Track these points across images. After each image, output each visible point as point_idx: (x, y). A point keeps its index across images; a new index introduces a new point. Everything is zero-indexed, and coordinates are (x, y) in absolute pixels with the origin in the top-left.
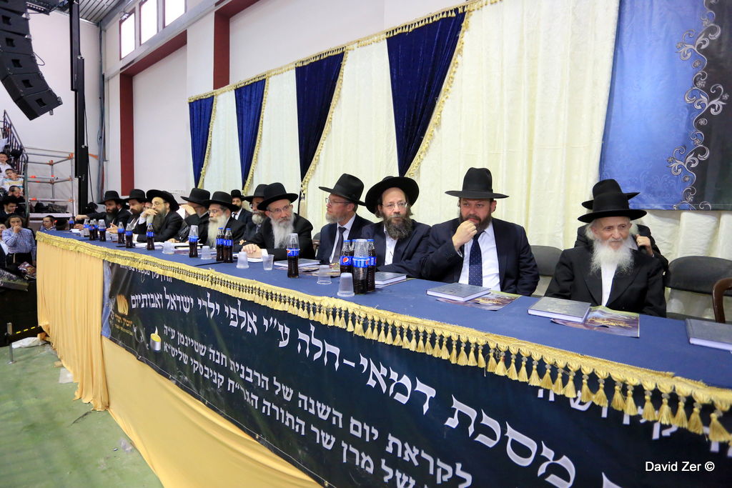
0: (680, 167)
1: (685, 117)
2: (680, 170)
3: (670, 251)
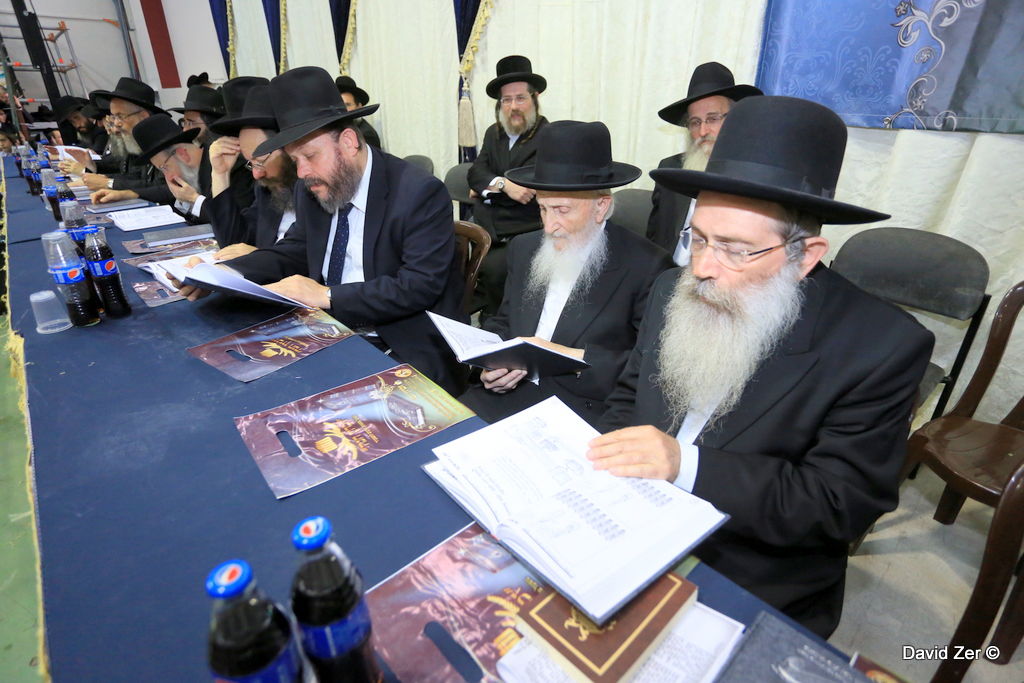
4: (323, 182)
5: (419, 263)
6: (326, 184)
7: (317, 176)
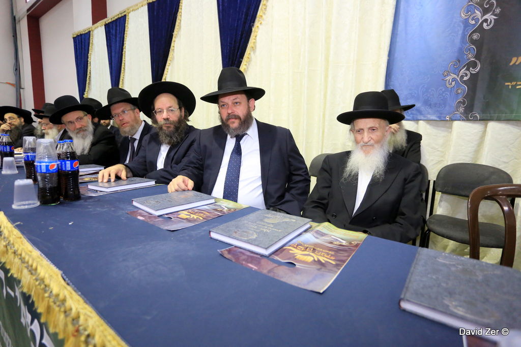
0: (454, 80)
1: (460, 32)
2: (454, 83)
3: (442, 159)
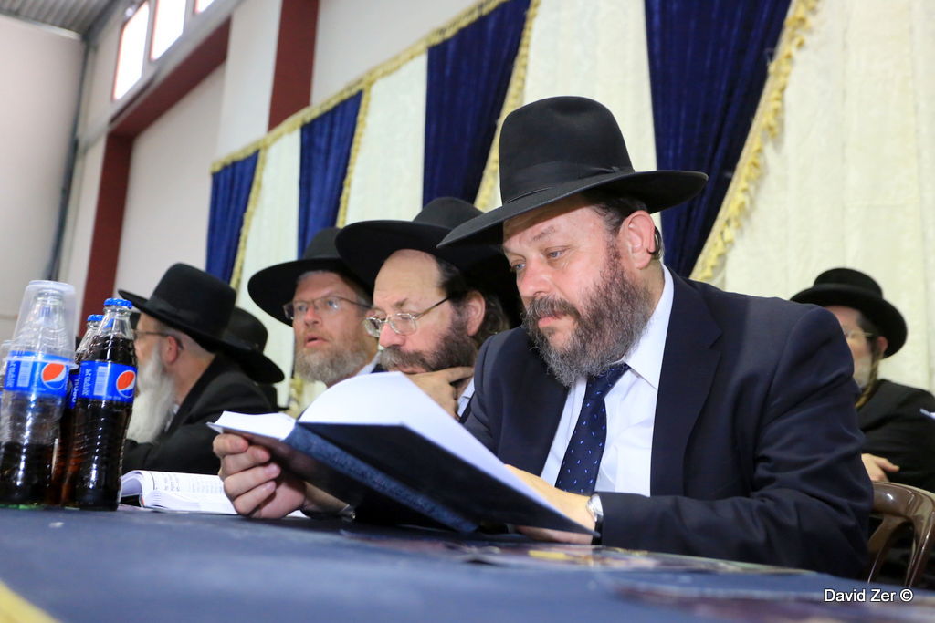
4: (567, 309)
5: (805, 477)
6: (575, 314)
7: (558, 296)
